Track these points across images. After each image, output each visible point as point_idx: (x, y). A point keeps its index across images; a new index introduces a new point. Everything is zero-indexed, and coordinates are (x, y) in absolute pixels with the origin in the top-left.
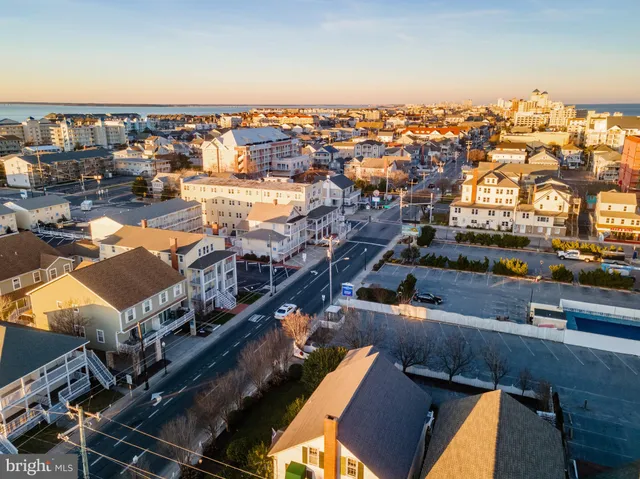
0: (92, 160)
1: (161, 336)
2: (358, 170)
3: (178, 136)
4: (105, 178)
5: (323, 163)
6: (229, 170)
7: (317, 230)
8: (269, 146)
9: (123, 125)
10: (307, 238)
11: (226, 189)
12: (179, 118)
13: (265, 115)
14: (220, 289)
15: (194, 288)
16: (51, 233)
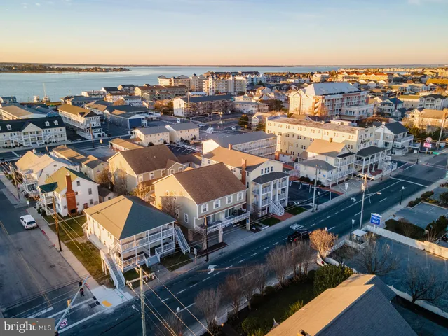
0: (220, 101)
1: (224, 226)
2: (416, 119)
3: (280, 88)
4: (225, 114)
5: (386, 112)
6: (307, 113)
7: (364, 165)
8: (341, 96)
9: (245, 79)
10: (353, 170)
11: (297, 127)
12: (284, 75)
13: (348, 73)
14: (274, 200)
15: (255, 196)
16: (186, 146)
